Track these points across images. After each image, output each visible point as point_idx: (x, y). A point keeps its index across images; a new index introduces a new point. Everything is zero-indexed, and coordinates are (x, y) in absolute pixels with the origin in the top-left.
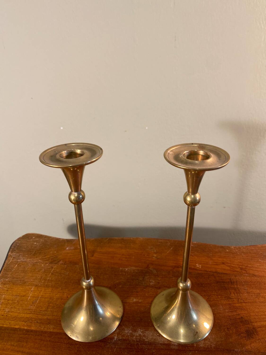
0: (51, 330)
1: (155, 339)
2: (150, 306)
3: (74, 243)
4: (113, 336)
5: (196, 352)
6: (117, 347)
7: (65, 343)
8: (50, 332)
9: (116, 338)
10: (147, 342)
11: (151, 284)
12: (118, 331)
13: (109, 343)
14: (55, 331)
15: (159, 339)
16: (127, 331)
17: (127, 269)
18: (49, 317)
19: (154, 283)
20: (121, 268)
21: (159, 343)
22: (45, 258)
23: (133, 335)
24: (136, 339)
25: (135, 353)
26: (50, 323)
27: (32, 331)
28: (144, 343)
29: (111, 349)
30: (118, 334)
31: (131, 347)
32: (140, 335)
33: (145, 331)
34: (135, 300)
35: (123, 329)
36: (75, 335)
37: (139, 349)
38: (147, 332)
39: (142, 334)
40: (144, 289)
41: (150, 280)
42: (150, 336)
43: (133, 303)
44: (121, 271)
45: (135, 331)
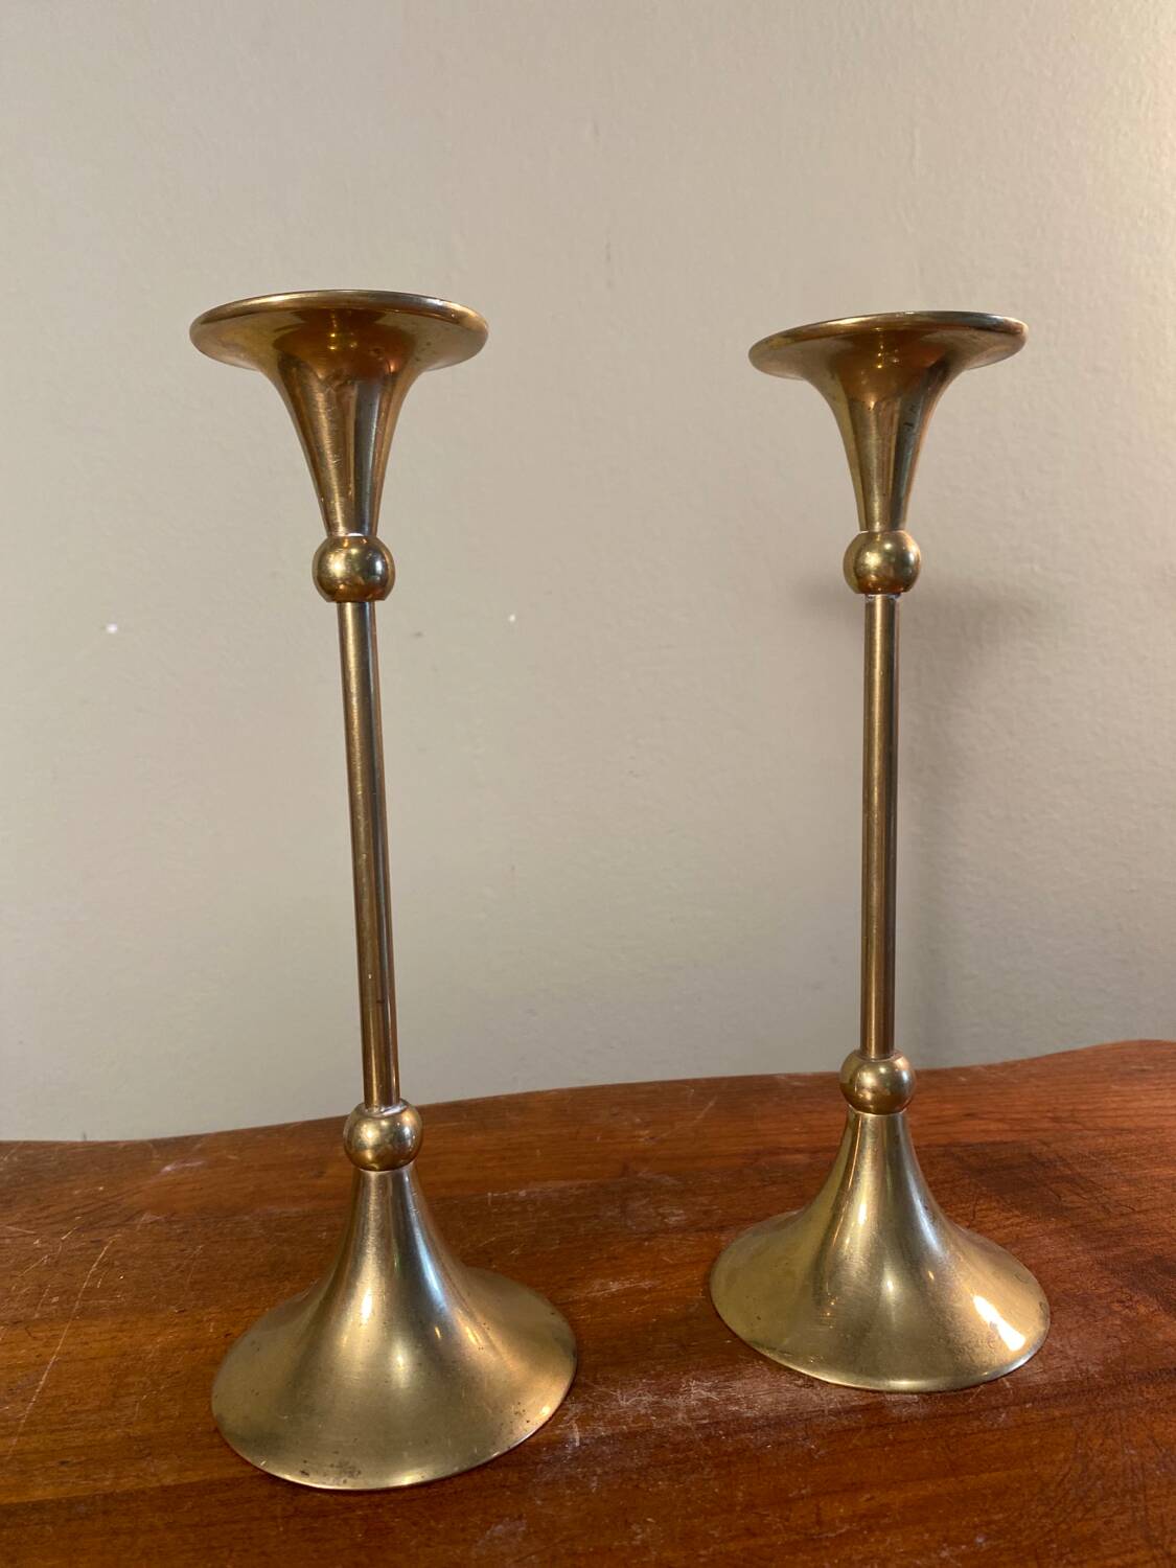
0: (169, 1481)
1: (792, 1403)
2: (708, 1293)
3: (199, 1146)
4: (558, 1432)
5: (1028, 1406)
6: (599, 1470)
7: (274, 1518)
8: (165, 1489)
9: (577, 1438)
10: (756, 1419)
11: (672, 1221)
12: (575, 1409)
13: (547, 1463)
14: (193, 1477)
15: (815, 1398)
16: (632, 1401)
17: (522, 1193)
18: (136, 1431)
19: (684, 1217)
20: (490, 1194)
21: (823, 1411)
22: (47, 1217)
23: (665, 1407)
24: (691, 1419)
25: (714, 1473)
26: (149, 1454)
27: (38, 1507)
28: (739, 1425)
29: (570, 1485)
30: (582, 1421)
31: (680, 1456)
32: (706, 1403)
33: (727, 1384)
34: (614, 1287)
35: (601, 1398)
36: (329, 1463)
37: (726, 1453)
38: (738, 1384)
39: (714, 1396)
40: (646, 1243)
41: (661, 1211)
42: (756, 1395)
43: (613, 1295)
44: (495, 1202)
45: (673, 1391)
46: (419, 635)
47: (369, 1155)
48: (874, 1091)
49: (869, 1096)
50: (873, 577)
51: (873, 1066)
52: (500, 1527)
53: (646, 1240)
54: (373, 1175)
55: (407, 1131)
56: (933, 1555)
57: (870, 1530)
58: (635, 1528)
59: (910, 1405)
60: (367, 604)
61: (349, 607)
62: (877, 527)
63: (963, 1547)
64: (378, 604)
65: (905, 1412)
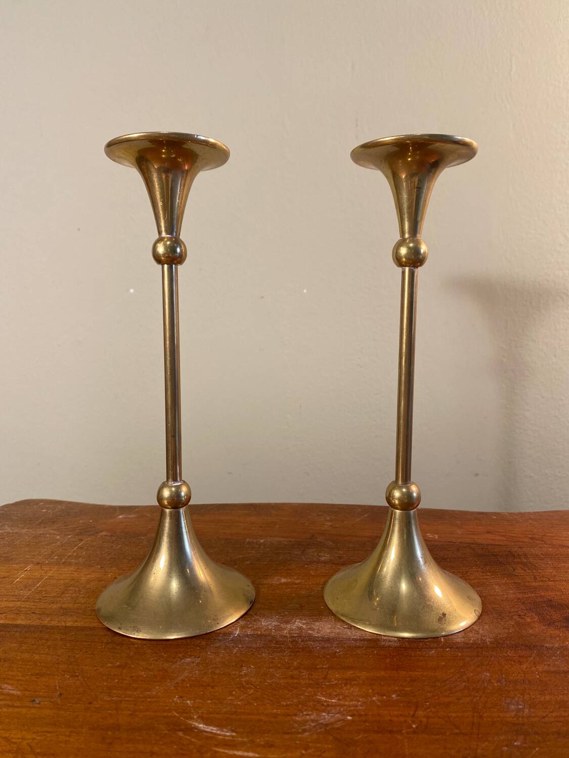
0: (69, 624)
1: (338, 633)
2: (323, 588)
3: (136, 510)
4: (230, 630)
5: (447, 650)
6: (240, 646)
7: (102, 643)
8: (66, 627)
9: (237, 633)
10: (318, 637)
11: (323, 559)
12: (242, 623)
13: (220, 640)
14: (78, 624)
15: (349, 633)
16: (267, 624)
17: (262, 541)
18: (64, 606)
19: (329, 558)
20: (248, 540)
21: (350, 639)
22: (66, 529)
23: (281, 628)
24: (290, 633)
25: (289, 654)
26: (66, 614)
27: (17, 626)
28: (311, 638)
29: (225, 649)
30: (242, 628)
31: (277, 646)
32: (300, 628)
33: (313, 623)
34: (283, 580)
35: (255, 621)
36: (130, 626)
37: (298, 648)
38: (317, 624)
39: (304, 626)
40: (306, 566)
41: (320, 554)
42: (324, 628)
43: (281, 584)
44: (249, 543)
45: (287, 622)
46: (262, 297)
47: (166, 502)
48: (399, 499)
49: (397, 502)
50: (404, 260)
51: (400, 488)
52: (189, 659)
53: (307, 564)
54: (168, 511)
55: (183, 494)
56: (369, 698)
57: (346, 684)
58: (244, 668)
59: (391, 642)
60: (174, 266)
61: (166, 266)
62: (407, 236)
63: (385, 697)
64: (179, 267)
65: (387, 644)
